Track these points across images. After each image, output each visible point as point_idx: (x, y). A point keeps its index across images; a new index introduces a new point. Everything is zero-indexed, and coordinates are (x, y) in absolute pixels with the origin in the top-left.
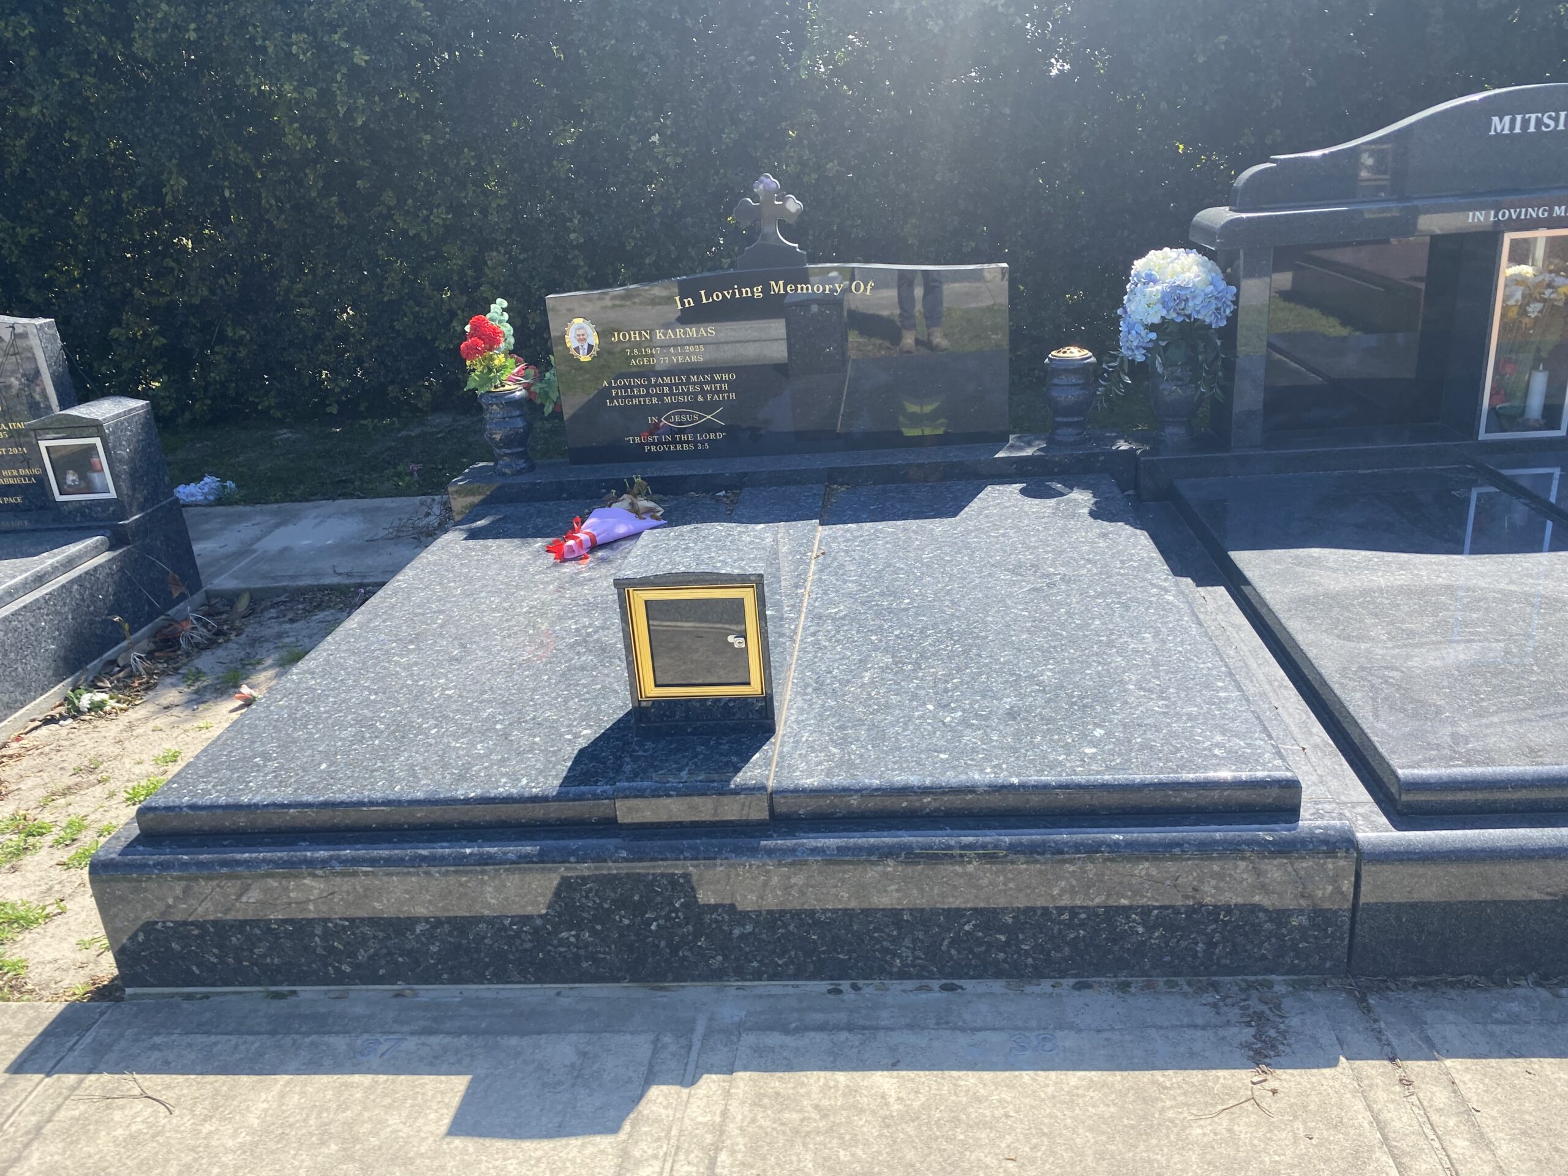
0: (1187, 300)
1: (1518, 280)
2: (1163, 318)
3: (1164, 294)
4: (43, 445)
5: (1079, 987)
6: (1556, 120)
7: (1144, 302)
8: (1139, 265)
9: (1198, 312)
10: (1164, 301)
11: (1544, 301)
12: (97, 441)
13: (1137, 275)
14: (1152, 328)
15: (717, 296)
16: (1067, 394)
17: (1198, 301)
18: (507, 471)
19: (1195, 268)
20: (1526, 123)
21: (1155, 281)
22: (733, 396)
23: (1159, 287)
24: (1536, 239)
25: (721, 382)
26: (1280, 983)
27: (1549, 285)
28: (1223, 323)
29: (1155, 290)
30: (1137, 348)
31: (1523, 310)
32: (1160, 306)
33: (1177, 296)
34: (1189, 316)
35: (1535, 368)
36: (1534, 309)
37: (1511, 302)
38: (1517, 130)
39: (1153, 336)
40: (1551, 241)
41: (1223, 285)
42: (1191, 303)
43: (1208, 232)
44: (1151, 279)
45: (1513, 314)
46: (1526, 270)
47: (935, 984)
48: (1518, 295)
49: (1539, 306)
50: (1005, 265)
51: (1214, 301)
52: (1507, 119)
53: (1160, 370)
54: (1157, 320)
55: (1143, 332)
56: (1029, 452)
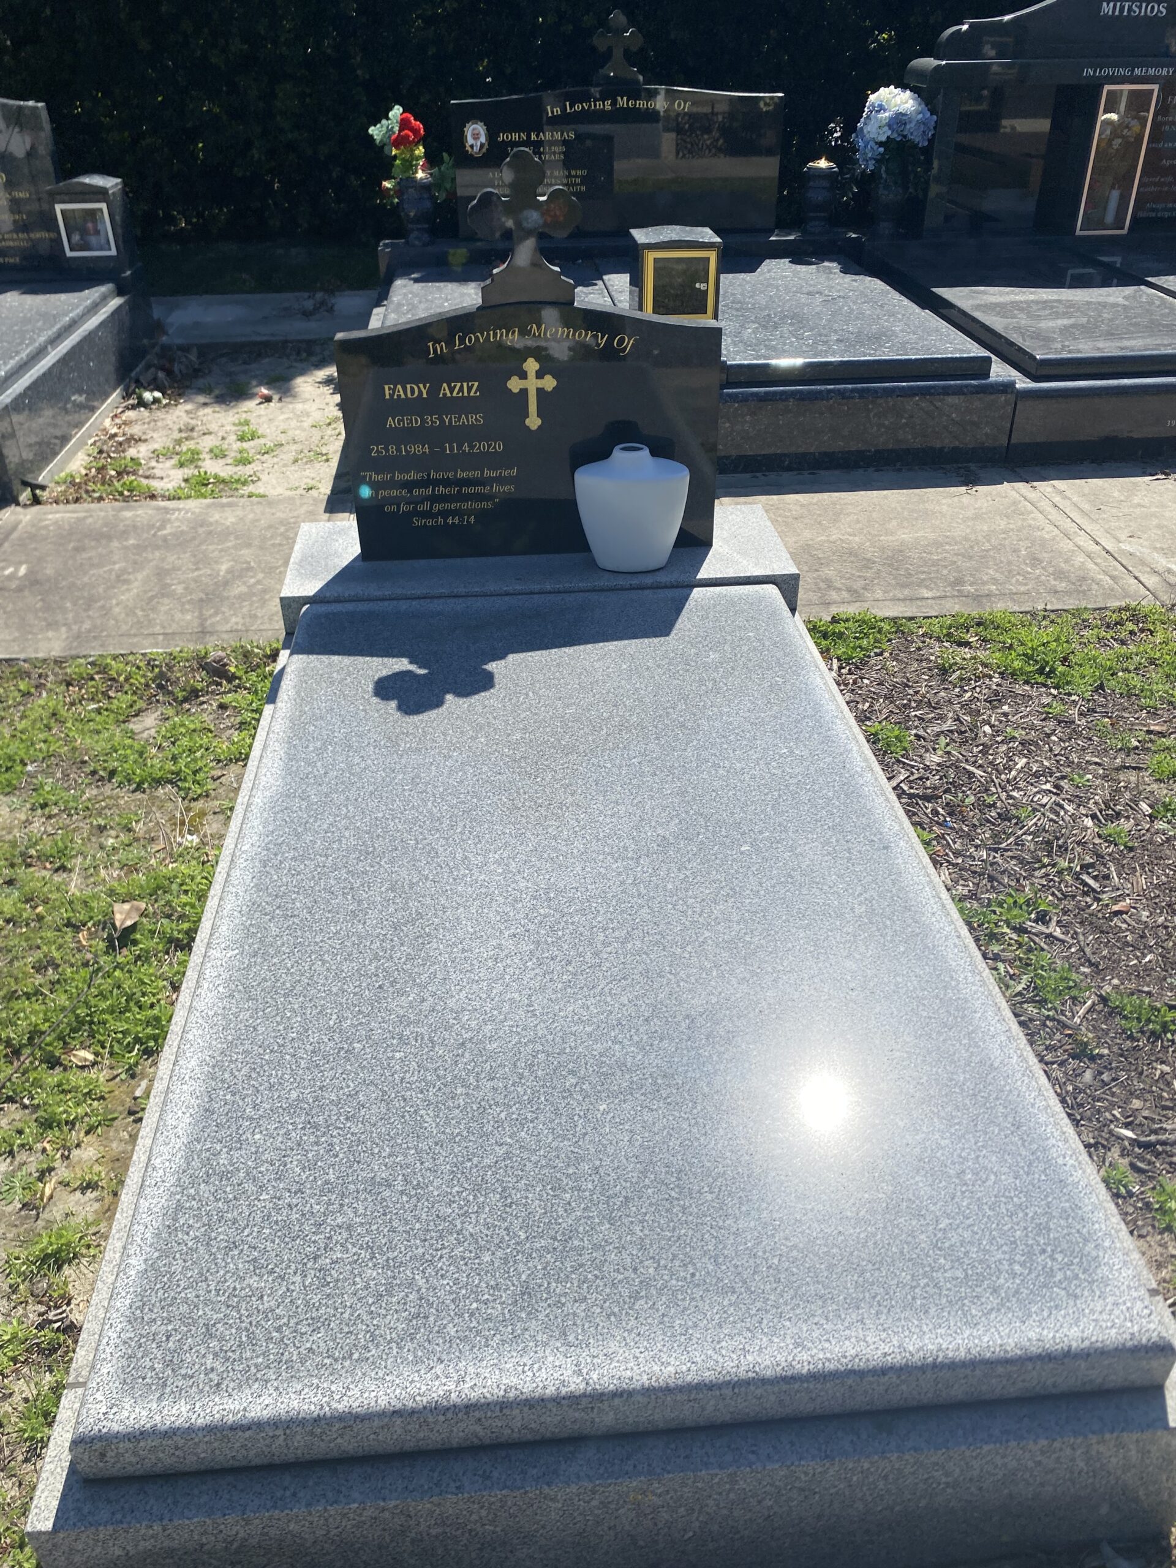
0: (905, 124)
1: (1107, 122)
2: (888, 137)
3: (891, 119)
4: (58, 208)
5: (877, 471)
6: (1140, 8)
7: (876, 126)
8: (872, 98)
9: (912, 134)
10: (889, 125)
11: (1123, 137)
12: (103, 206)
13: (873, 105)
14: (881, 144)
15: (578, 107)
16: (817, 195)
17: (912, 125)
18: (417, 243)
19: (911, 102)
20: (1122, 9)
21: (885, 110)
22: (583, 188)
23: (887, 114)
24: (1122, 91)
25: (576, 177)
26: (972, 466)
27: (1127, 127)
28: (926, 144)
29: (885, 115)
30: (871, 159)
31: (1110, 141)
32: (886, 128)
33: (899, 120)
34: (905, 136)
35: (1113, 187)
36: (1117, 143)
37: (1103, 136)
38: (1117, 13)
39: (882, 150)
40: (1132, 93)
41: (928, 114)
42: (908, 127)
43: (920, 74)
44: (881, 108)
45: (1103, 144)
46: (1114, 117)
47: (805, 473)
48: (1108, 132)
49: (1120, 141)
50: (781, 95)
51: (922, 126)
52: (1111, 4)
53: (884, 176)
54: (883, 139)
55: (876, 147)
56: (792, 238)
